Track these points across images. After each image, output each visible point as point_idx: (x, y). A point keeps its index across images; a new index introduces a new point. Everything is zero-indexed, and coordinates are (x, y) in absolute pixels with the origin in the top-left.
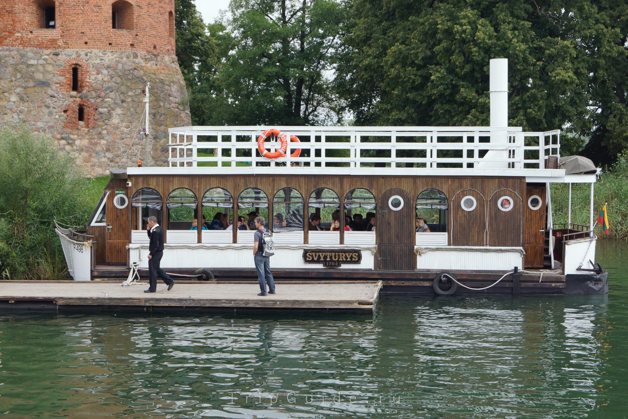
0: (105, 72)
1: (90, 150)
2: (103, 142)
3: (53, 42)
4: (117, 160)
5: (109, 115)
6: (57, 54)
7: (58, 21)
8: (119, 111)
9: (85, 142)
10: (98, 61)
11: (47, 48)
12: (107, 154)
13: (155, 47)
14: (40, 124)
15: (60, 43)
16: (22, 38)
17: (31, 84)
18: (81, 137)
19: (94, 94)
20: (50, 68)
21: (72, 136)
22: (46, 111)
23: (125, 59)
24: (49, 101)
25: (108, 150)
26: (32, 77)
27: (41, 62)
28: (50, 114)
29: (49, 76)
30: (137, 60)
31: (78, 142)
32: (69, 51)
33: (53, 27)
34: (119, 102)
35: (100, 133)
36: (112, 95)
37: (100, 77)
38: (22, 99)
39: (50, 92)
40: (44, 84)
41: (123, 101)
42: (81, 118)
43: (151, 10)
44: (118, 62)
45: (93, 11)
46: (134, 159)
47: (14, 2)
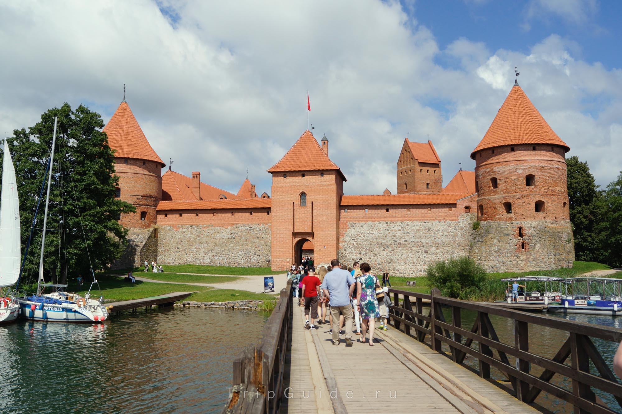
0: (532, 229)
1: (527, 260)
2: (532, 257)
3: (511, 218)
4: (538, 264)
5: (535, 247)
6: (512, 223)
7: (513, 211)
8: (539, 245)
9: (525, 257)
10: (529, 225)
11: (508, 221)
12: (534, 262)
13: (556, 218)
14: (506, 251)
15: (514, 219)
16: (499, 217)
17: (502, 235)
18: (523, 255)
19: (528, 238)
20: (510, 229)
21: (519, 255)
22: (508, 245)
23: (541, 223)
24: (509, 241)
25: (534, 261)
26: (502, 233)
27: (506, 226)
28: (510, 246)
29: (509, 232)
30: (547, 224)
31: (521, 257)
32: (517, 222)
33: (511, 213)
34: (539, 241)
35: (531, 254)
36: (536, 238)
37: (530, 231)
38: (499, 241)
39: (510, 238)
40: (508, 235)
41: (540, 241)
42: (523, 248)
43: (554, 203)
44: (538, 225)
45: (527, 206)
46: (546, 264)
47: (495, 204)
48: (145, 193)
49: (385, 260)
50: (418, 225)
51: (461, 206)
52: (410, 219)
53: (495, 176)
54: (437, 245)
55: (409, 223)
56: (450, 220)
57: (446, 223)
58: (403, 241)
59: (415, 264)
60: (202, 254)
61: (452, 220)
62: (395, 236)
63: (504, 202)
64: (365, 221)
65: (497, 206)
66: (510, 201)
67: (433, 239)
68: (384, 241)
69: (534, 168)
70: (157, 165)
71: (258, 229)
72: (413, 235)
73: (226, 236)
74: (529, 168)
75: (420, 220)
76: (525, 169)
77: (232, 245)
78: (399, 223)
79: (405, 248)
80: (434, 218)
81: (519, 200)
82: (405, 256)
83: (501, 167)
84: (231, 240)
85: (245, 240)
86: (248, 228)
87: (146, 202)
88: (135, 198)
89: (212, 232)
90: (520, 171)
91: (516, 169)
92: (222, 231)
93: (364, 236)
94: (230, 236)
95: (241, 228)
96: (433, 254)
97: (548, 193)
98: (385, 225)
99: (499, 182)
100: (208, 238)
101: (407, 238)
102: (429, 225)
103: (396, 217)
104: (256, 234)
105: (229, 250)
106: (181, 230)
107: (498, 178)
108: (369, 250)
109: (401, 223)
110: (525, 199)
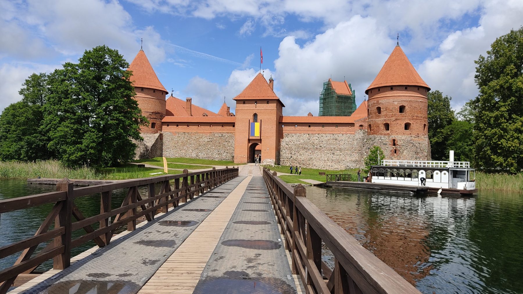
0: (402, 141)
2: (401, 159)
3: (388, 134)
5: (403, 152)
6: (389, 137)
7: (390, 129)
8: (406, 151)
10: (400, 138)
13: (418, 134)
15: (390, 134)
16: (381, 133)
18: (395, 158)
19: (399, 147)
20: (387, 140)
21: (392, 158)
22: (386, 151)
23: (408, 138)
24: (387, 148)
26: (383, 143)
27: (385, 139)
29: (387, 142)
30: (412, 138)
32: (392, 136)
34: (406, 149)
35: (400, 156)
36: (404, 147)
37: (401, 142)
39: (387, 146)
40: (386, 144)
42: (395, 153)
43: (417, 124)
44: (406, 139)
45: (399, 126)
47: (379, 124)
48: (155, 111)
49: (306, 159)
50: (329, 136)
51: (357, 125)
52: (324, 132)
53: (379, 106)
54: (340, 150)
55: (324, 135)
56: (350, 134)
57: (347, 136)
58: (319, 146)
59: (326, 161)
60: (191, 151)
61: (351, 134)
62: (314, 143)
63: (384, 123)
64: (294, 133)
65: (380, 126)
66: (389, 122)
67: (338, 145)
68: (306, 146)
69: (405, 101)
70: (163, 93)
71: (227, 136)
72: (326, 143)
73: (206, 140)
74: (402, 101)
75: (330, 133)
76: (399, 102)
77: (210, 146)
78: (317, 135)
79: (320, 151)
80: (339, 132)
81: (394, 122)
82: (320, 156)
83: (383, 100)
84: (209, 143)
85: (218, 143)
86: (221, 135)
87: (155, 117)
88: (148, 114)
89: (197, 137)
90: (396, 103)
91: (393, 102)
92: (204, 137)
93: (294, 143)
94: (209, 140)
95: (216, 135)
96: (338, 155)
97: (413, 118)
98: (308, 136)
99: (382, 109)
100: (194, 141)
101: (321, 145)
102: (336, 136)
103: (315, 131)
104: (226, 139)
105: (208, 149)
106: (177, 135)
107: (381, 107)
108: (297, 152)
109: (318, 135)
110: (398, 121)
